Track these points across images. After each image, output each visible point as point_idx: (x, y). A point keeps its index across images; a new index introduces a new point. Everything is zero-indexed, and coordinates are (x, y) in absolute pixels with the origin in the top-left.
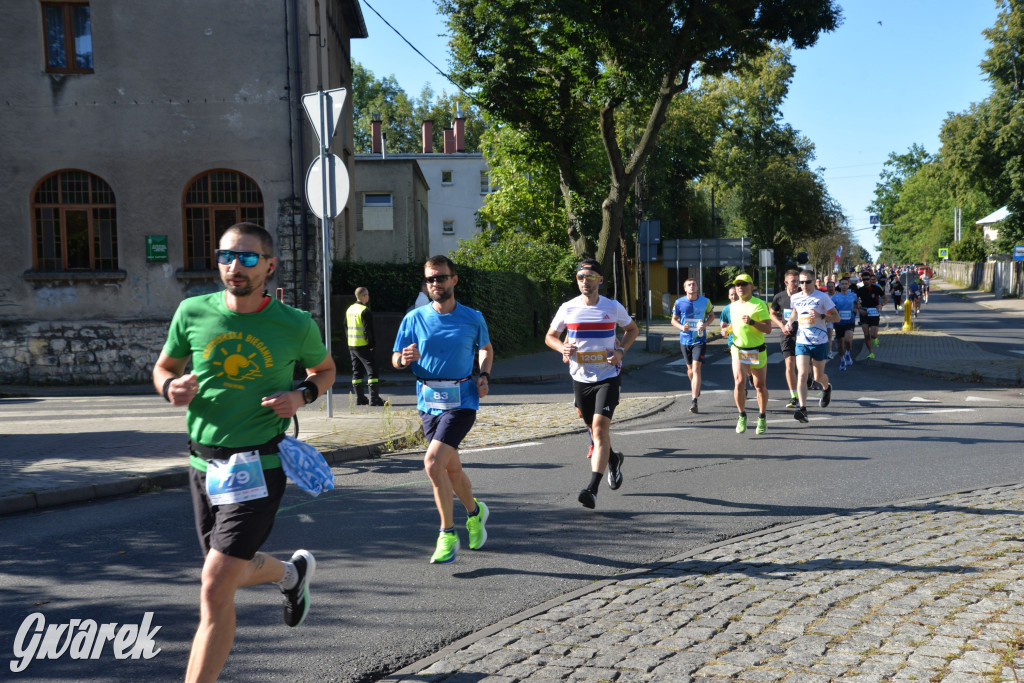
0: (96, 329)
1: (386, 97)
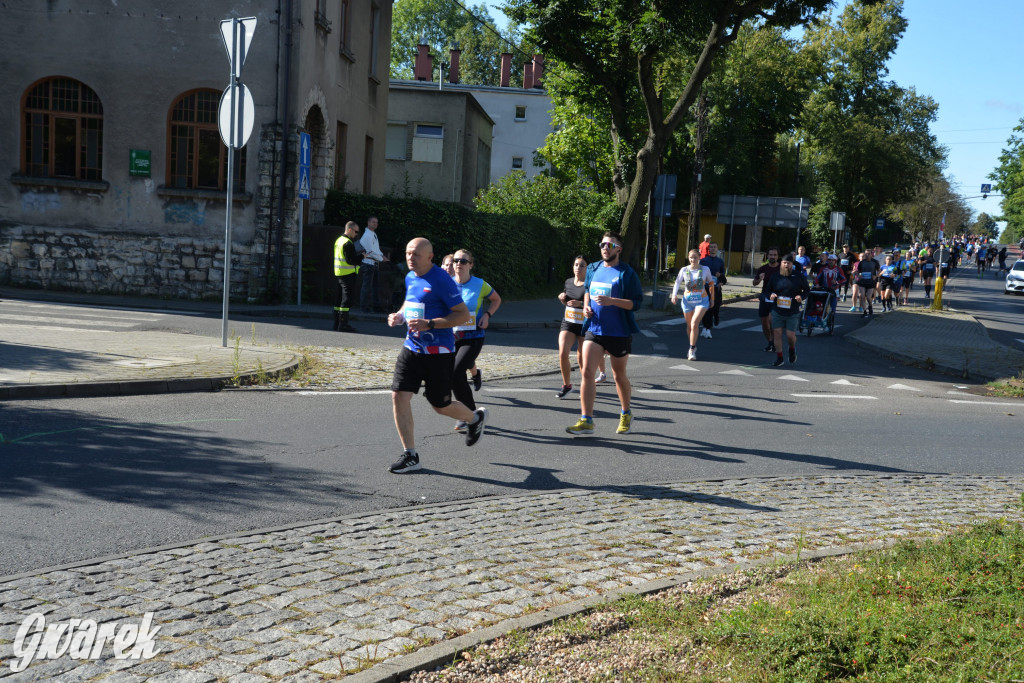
0: (76, 238)
1: (476, 26)
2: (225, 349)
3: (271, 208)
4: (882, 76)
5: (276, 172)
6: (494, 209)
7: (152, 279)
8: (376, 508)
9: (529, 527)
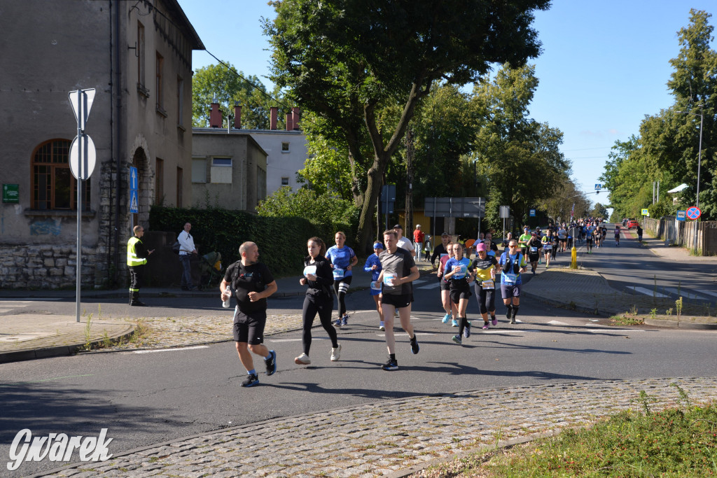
1: (251, 89)
2: (78, 324)
3: (110, 220)
4: (525, 115)
5: (113, 195)
6: (271, 214)
7: (22, 276)
8: (195, 433)
9: (307, 438)
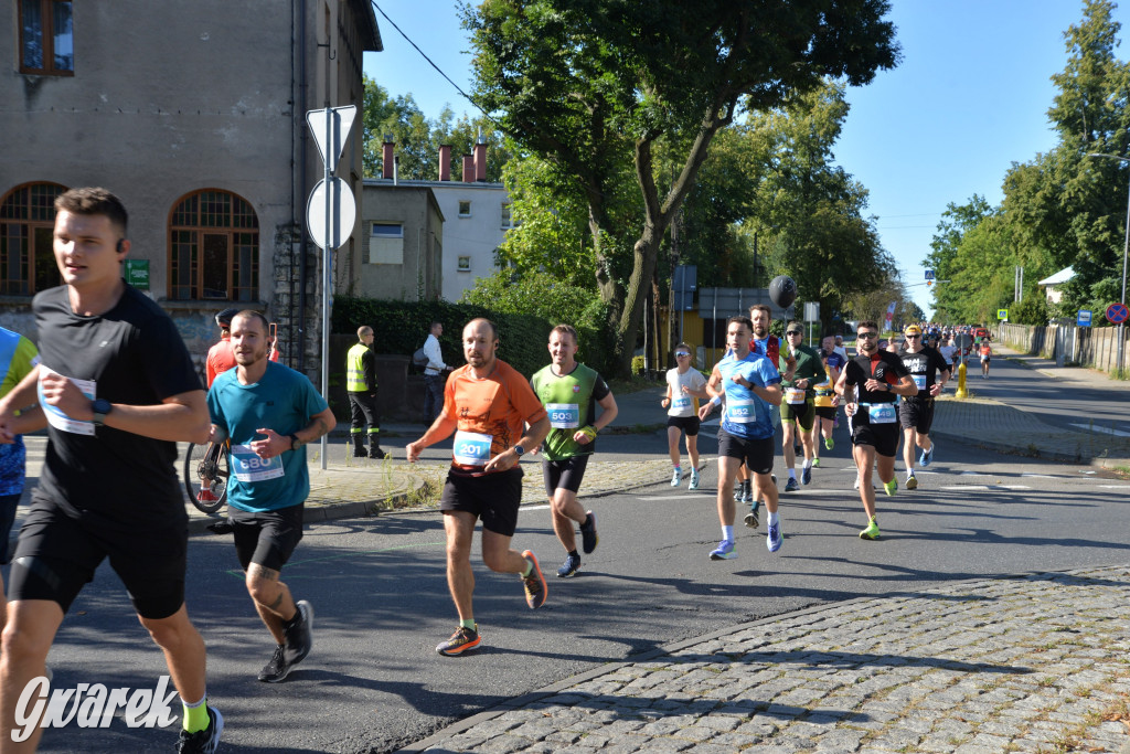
1: (400, 117)
2: (326, 472)
3: (290, 317)
4: (829, 161)
5: (295, 277)
